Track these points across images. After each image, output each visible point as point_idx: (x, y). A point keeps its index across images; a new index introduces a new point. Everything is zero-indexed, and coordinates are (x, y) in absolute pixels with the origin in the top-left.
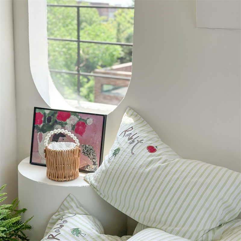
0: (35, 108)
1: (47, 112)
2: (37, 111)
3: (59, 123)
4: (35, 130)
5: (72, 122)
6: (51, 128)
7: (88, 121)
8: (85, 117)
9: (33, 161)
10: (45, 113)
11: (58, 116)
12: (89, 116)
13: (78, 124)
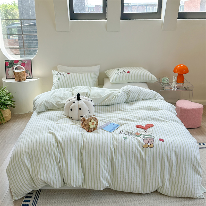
0: (5, 60)
1: (10, 61)
2: (6, 61)
3: (15, 64)
4: (6, 68)
5: (20, 63)
6: (12, 66)
7: (25, 62)
8: (24, 61)
9: (7, 78)
10: (9, 62)
11: (14, 62)
12: (26, 61)
13: (22, 64)
